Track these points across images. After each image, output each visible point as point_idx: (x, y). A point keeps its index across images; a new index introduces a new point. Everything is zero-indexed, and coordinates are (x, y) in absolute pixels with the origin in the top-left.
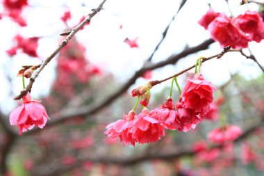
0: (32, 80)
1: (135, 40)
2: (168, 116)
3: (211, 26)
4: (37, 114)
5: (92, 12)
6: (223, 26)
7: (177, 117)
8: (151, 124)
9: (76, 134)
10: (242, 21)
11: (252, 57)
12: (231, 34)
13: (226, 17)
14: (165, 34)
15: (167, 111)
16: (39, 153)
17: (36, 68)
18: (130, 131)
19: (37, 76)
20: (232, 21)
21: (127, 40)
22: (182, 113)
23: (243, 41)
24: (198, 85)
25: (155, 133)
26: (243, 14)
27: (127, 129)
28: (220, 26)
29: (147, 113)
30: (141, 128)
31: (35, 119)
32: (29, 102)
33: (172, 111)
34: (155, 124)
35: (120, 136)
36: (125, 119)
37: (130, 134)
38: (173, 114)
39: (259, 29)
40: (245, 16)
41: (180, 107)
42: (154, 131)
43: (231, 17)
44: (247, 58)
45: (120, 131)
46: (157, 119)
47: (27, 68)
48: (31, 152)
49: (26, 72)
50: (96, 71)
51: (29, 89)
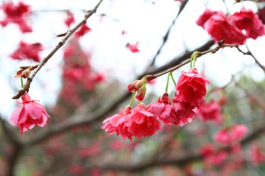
0: (30, 80)
1: (136, 45)
2: (163, 110)
3: (208, 24)
4: (36, 114)
5: (87, 14)
6: (219, 24)
7: (173, 111)
8: (146, 117)
9: (84, 143)
10: (237, 19)
11: (249, 53)
12: (227, 32)
13: (222, 15)
14: (165, 39)
15: (163, 105)
16: (47, 162)
17: (34, 68)
18: (126, 125)
19: (34, 76)
20: (228, 19)
21: (128, 45)
22: (177, 107)
23: (240, 38)
24: (191, 78)
25: (151, 126)
26: (239, 11)
27: (123, 124)
28: (216, 23)
29: (143, 107)
30: (137, 122)
31: (35, 118)
32: (28, 102)
33: (168, 105)
34: (150, 117)
35: (117, 130)
36: (122, 114)
37: (126, 128)
38: (169, 108)
39: (255, 26)
40: (240, 14)
41: (175, 101)
42: (150, 124)
43: (227, 15)
44: (245, 54)
45: (117, 125)
46: (153, 113)
47: (24, 68)
48: (39, 162)
49: (23, 72)
50: (99, 79)
51: (27, 88)
